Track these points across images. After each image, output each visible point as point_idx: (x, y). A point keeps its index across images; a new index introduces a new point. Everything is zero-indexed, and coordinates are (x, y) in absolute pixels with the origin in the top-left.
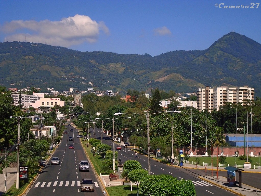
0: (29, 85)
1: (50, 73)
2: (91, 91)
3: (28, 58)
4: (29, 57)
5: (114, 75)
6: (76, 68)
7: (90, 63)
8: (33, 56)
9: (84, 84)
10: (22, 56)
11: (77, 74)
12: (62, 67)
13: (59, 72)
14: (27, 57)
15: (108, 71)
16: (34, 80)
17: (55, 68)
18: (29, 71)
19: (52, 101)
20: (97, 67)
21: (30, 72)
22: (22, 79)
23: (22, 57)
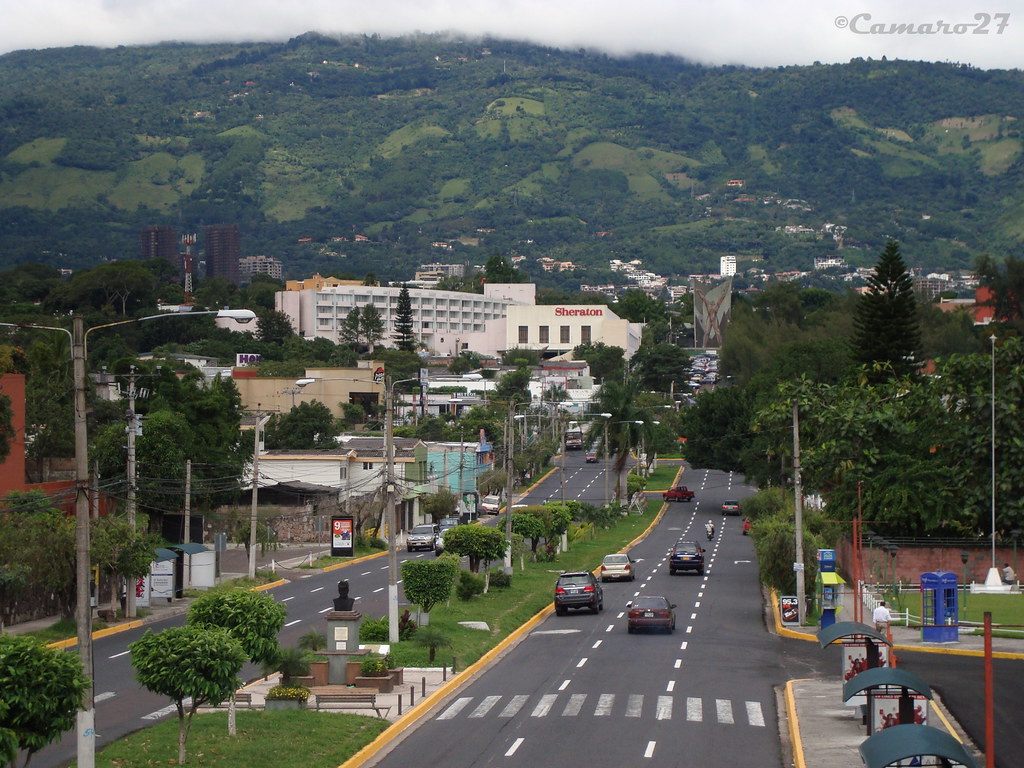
0: (523, 244)
1: (627, 180)
2: (832, 270)
3: (518, 109)
4: (522, 106)
5: (957, 182)
6: (757, 151)
7: (830, 123)
8: (540, 98)
9: (796, 235)
10: (488, 103)
11: (760, 184)
12: (685, 147)
13: (669, 177)
14: (510, 107)
15: (925, 159)
16: (547, 220)
17: (649, 156)
18: (524, 175)
19: (565, 321)
20: (866, 141)
21: (524, 181)
22: (486, 218)
23: (489, 107)
